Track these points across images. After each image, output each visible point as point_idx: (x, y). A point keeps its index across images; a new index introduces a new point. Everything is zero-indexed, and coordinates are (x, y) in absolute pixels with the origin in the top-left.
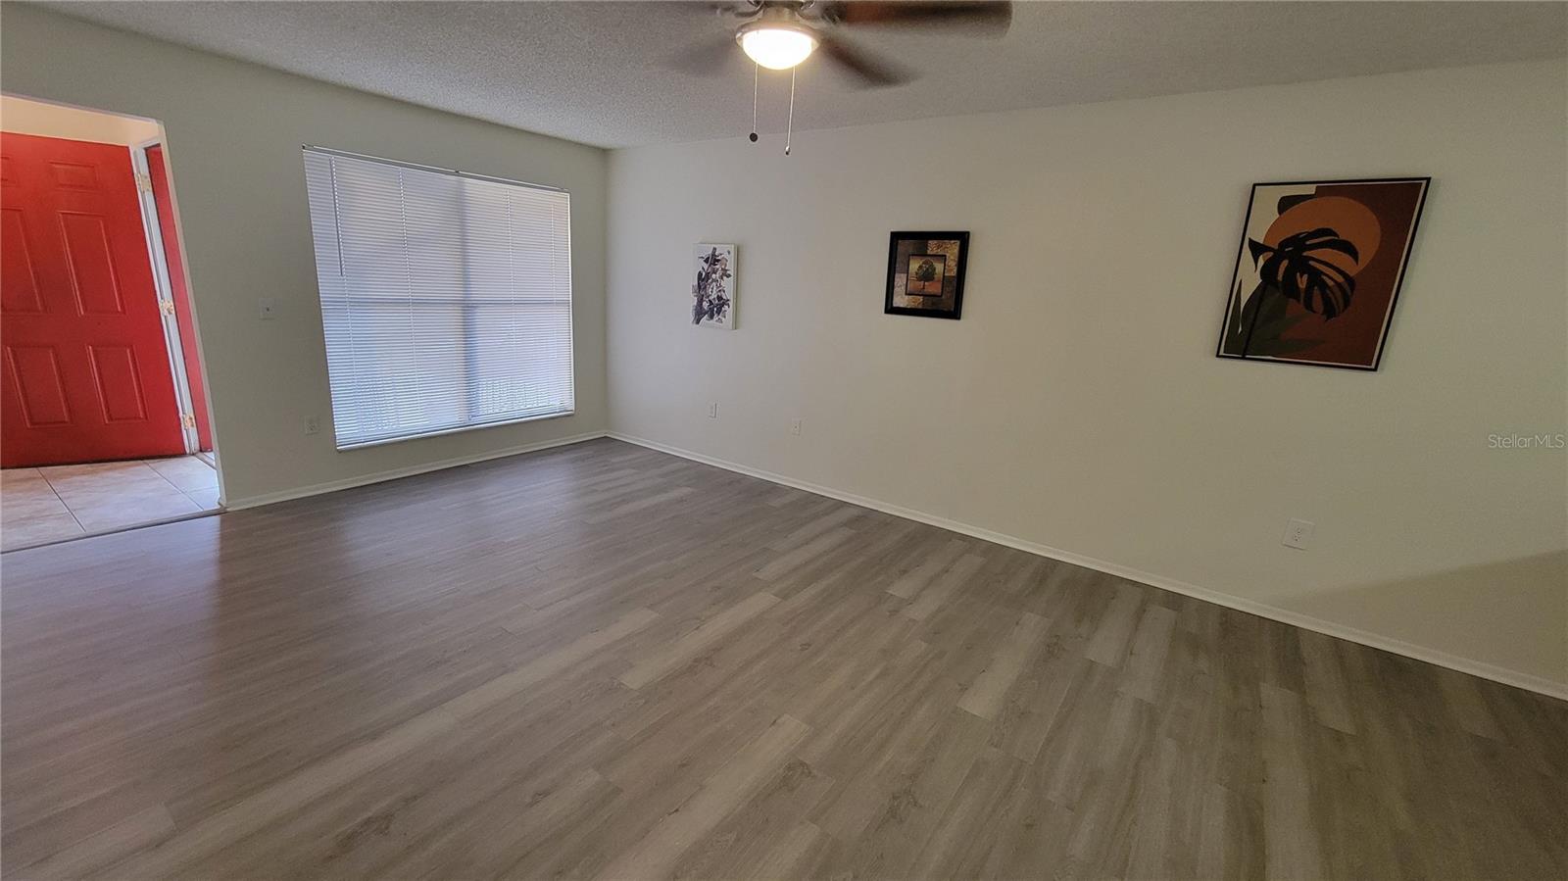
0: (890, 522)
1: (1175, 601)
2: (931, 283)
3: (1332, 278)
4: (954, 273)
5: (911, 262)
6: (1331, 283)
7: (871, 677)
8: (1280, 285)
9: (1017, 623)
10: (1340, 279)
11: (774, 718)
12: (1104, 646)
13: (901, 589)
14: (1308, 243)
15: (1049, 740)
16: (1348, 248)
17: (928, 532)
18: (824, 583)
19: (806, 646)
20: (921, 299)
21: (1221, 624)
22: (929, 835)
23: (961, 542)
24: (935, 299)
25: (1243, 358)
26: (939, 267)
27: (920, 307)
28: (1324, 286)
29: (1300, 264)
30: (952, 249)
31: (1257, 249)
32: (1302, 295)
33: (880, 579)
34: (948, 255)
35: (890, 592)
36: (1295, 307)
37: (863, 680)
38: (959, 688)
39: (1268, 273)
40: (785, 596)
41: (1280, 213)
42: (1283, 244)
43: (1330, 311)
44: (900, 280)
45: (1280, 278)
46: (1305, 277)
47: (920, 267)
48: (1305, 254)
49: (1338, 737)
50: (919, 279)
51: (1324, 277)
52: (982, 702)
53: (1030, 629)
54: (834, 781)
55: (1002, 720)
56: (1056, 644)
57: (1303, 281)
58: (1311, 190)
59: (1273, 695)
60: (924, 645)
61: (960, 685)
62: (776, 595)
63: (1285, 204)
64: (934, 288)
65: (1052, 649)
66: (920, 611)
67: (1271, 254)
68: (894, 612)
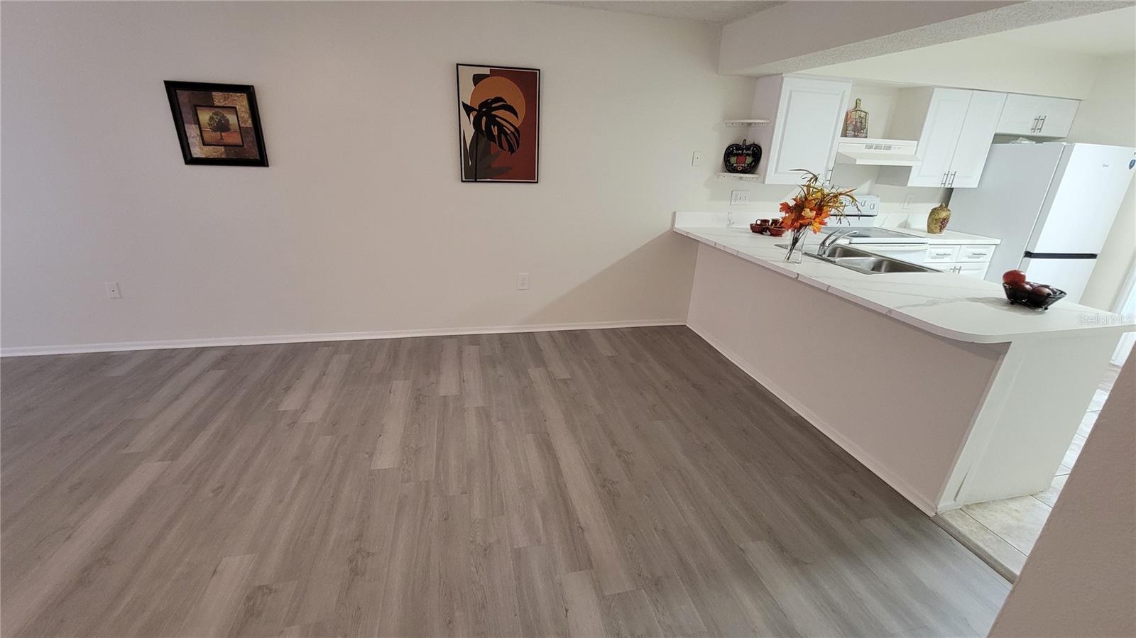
0: (256, 352)
1: (475, 339)
2: (227, 133)
3: (509, 129)
4: (249, 124)
5: (199, 112)
6: (509, 132)
7: (294, 485)
8: (485, 133)
9: (390, 392)
10: (513, 130)
11: (212, 568)
12: (447, 385)
13: (291, 403)
14: (493, 106)
15: (438, 459)
16: (511, 109)
17: (296, 350)
18: (212, 428)
19: (217, 491)
20: (222, 149)
21: (501, 344)
22: (386, 569)
23: (327, 348)
24: (237, 149)
25: (476, 181)
26: (232, 119)
27: (224, 156)
28: (506, 134)
29: (492, 120)
30: (241, 102)
31: (468, 109)
32: (496, 137)
33: (269, 401)
34: (237, 107)
35: (283, 409)
36: (494, 147)
37: (288, 490)
38: (367, 456)
39: (477, 124)
40: (173, 455)
41: (475, 85)
42: (482, 106)
43: (512, 150)
44: (192, 132)
45: (484, 129)
46: (496, 127)
47: (211, 118)
48: (493, 113)
49: (565, 381)
50: (215, 130)
51: (506, 129)
52: (386, 459)
53: (400, 391)
54: (296, 582)
55: (405, 462)
56: (420, 395)
57: (495, 130)
58: (487, 71)
59: (535, 373)
60: (328, 438)
61: (367, 453)
62: (162, 460)
63: (477, 79)
64: (234, 139)
65: (419, 399)
66: (315, 414)
67: (475, 113)
68: (293, 424)
